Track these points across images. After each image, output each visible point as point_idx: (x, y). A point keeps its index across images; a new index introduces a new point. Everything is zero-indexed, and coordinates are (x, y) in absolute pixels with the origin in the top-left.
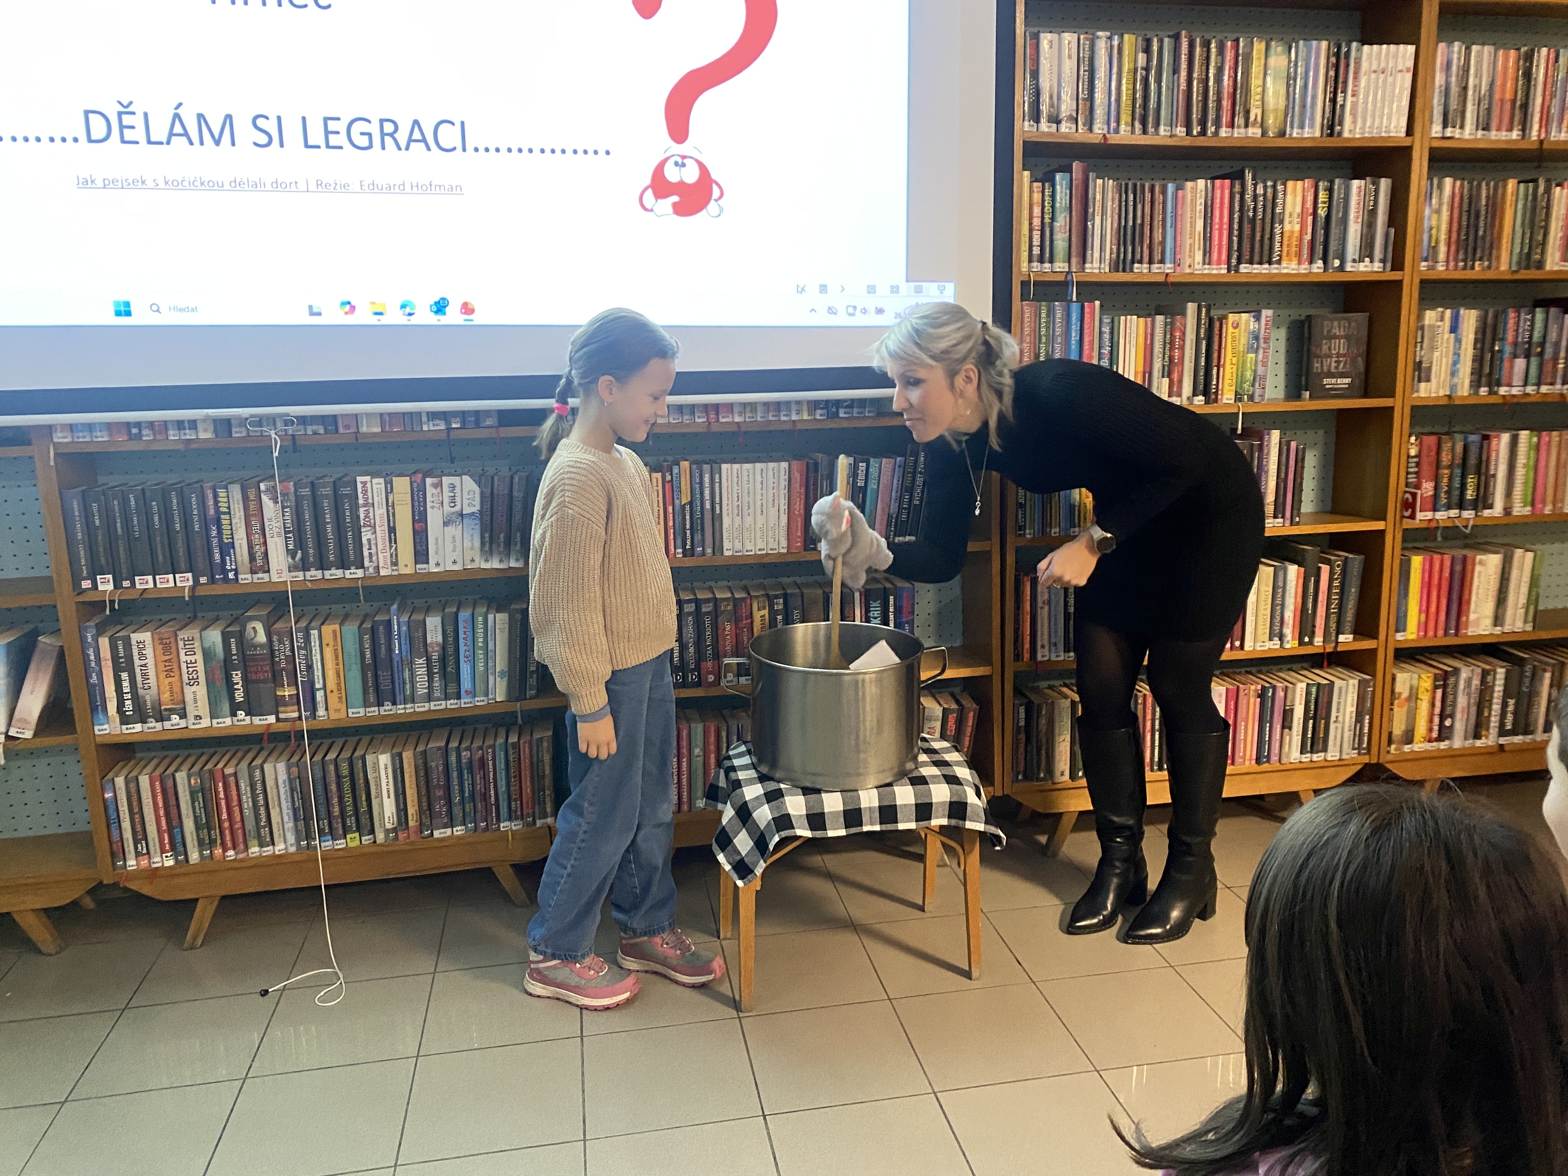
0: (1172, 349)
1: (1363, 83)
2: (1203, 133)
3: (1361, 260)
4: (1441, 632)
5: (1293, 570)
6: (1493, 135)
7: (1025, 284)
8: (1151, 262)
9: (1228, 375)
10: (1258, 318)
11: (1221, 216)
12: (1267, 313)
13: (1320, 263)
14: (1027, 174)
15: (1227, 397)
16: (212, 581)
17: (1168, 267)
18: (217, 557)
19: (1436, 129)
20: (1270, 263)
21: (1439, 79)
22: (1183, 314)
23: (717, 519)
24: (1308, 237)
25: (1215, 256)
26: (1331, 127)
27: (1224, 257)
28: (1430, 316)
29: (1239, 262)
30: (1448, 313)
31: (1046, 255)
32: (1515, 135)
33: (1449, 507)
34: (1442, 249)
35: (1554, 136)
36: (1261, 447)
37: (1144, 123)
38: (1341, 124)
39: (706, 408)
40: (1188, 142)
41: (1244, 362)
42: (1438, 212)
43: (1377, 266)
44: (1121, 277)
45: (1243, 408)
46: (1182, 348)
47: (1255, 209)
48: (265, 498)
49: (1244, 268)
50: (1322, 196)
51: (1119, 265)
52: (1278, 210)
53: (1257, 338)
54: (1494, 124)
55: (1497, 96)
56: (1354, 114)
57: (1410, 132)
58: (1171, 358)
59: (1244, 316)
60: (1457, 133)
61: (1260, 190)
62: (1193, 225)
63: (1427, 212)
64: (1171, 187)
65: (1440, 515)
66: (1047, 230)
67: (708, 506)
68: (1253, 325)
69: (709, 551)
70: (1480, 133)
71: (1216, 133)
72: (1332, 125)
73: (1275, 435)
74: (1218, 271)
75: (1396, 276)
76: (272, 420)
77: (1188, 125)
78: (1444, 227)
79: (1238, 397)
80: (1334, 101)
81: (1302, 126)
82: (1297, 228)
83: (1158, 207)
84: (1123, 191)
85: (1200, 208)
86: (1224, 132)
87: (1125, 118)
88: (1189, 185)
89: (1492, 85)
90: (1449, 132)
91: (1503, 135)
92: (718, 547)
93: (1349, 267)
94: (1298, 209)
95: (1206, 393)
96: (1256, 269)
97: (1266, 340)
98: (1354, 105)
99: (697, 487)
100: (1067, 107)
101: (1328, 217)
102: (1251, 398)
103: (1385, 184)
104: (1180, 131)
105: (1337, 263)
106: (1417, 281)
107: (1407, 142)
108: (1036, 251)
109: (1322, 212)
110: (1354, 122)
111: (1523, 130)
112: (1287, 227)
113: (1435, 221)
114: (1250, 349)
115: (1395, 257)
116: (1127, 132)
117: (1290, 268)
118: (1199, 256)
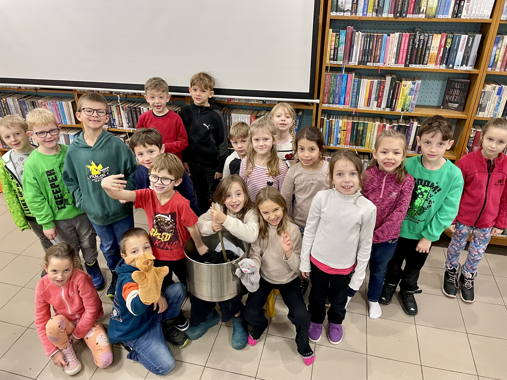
0: (379, 92)
2: (401, 16)
3: (462, 65)
7: (327, 67)
8: (374, 62)
9: (399, 102)
10: (414, 84)
11: (404, 47)
12: (418, 82)
13: (444, 65)
14: (331, 30)
15: (398, 109)
16: (112, 127)
17: (380, 65)
18: (112, 122)
19: (504, 16)
20: (423, 64)
22: (385, 80)
24: (441, 55)
25: (400, 61)
26: (457, 14)
27: (404, 61)
28: (489, 88)
29: (410, 63)
30: (498, 86)
31: (335, 58)
36: (409, 126)
37: (377, 12)
38: (461, 13)
40: (394, 19)
41: (406, 99)
43: (469, 68)
44: (362, 66)
45: (403, 114)
46: (383, 92)
47: (419, 45)
48: (121, 109)
49: (411, 66)
50: (449, 40)
51: (360, 63)
52: (429, 45)
53: (413, 91)
56: (467, 10)
57: (491, 17)
58: (379, 95)
59: (409, 82)
61: (422, 38)
62: (392, 50)
63: (495, 49)
64: (385, 36)
66: (336, 49)
68: (412, 86)
71: (406, 16)
73: (416, 123)
74: (401, 66)
75: (476, 71)
76: (118, 93)
77: (395, 13)
78: (502, 55)
79: (403, 110)
81: (443, 14)
82: (436, 52)
83: (379, 43)
84: (366, 37)
85: (396, 43)
86: (409, 16)
87: (370, 10)
88: (391, 35)
93: (455, 68)
94: (438, 45)
95: (390, 107)
96: (417, 66)
98: (468, 6)
100: (348, 7)
101: (450, 48)
102: (407, 110)
103: (478, 37)
104: (392, 16)
105: (451, 66)
106: (485, 75)
107: (490, 21)
108: (332, 57)
109: (448, 47)
110: (467, 12)
112: (432, 52)
113: (497, 53)
114: (410, 94)
115: (477, 65)
116: (371, 15)
117: (431, 66)
118: (393, 60)
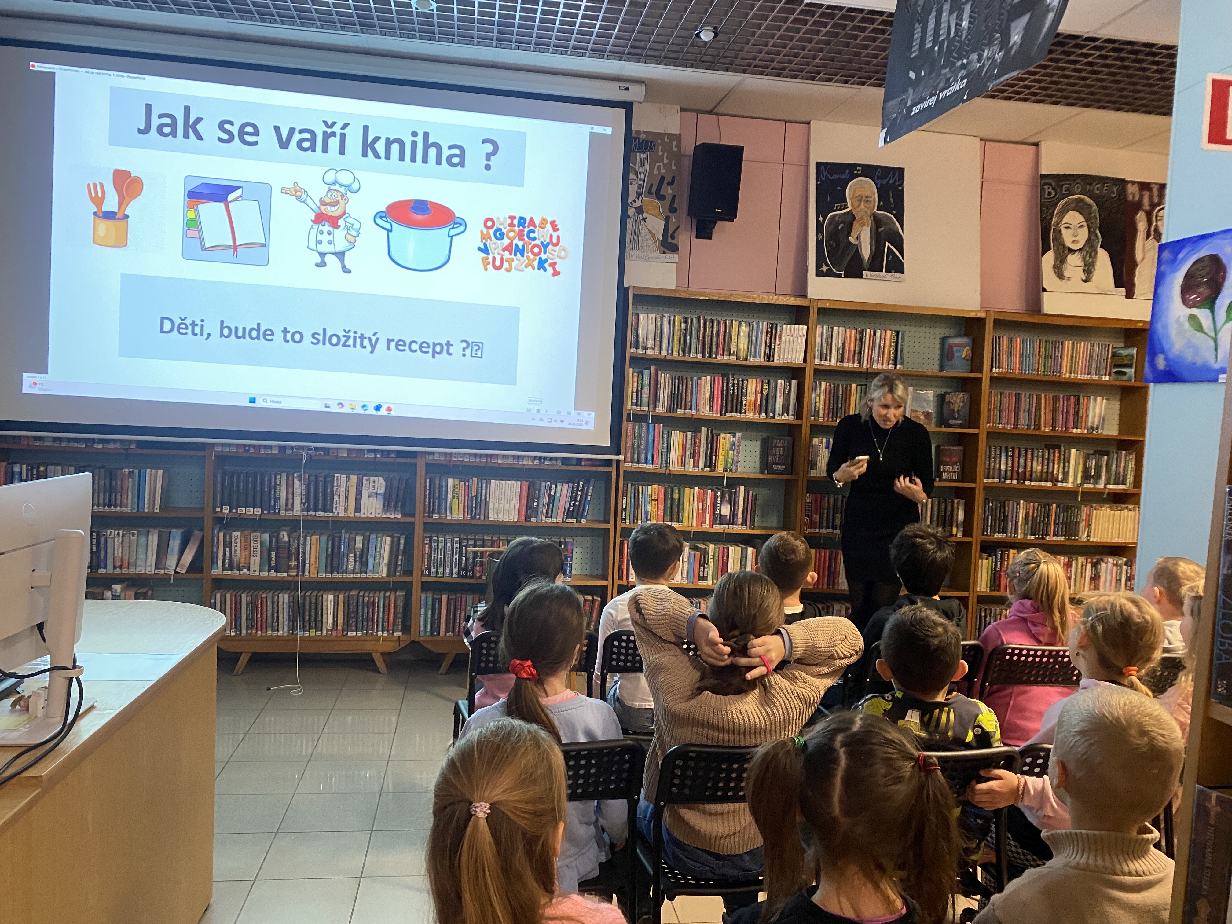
0: (695, 446)
1: (783, 339)
2: (710, 357)
3: (783, 414)
4: (825, 586)
5: (750, 549)
6: (845, 365)
7: (629, 415)
8: (685, 409)
9: (720, 460)
10: (734, 436)
11: (718, 392)
12: (738, 434)
13: (764, 414)
14: (631, 369)
15: (720, 469)
16: (269, 512)
17: (693, 412)
18: (272, 503)
19: (817, 361)
20: (741, 413)
21: (818, 340)
22: (700, 432)
23: (487, 504)
24: (759, 403)
25: (715, 408)
26: (769, 358)
27: (719, 409)
28: (816, 441)
29: (726, 412)
30: (824, 440)
31: (639, 403)
32: (856, 365)
33: (827, 528)
34: (821, 412)
35: (875, 366)
36: (735, 492)
37: (684, 351)
38: (773, 356)
39: (487, 456)
40: (703, 360)
41: (728, 455)
42: (820, 396)
43: (791, 417)
44: (671, 414)
45: (726, 475)
46: (699, 447)
47: (733, 390)
48: (296, 481)
49: (728, 414)
50: (765, 386)
51: (670, 410)
52: (744, 391)
53: (734, 445)
54: (846, 360)
55: (847, 348)
56: (779, 353)
57: (805, 361)
58: (694, 450)
59: (728, 435)
60: (827, 363)
61: (736, 382)
62: (705, 394)
63: (814, 395)
64: (695, 379)
65: (824, 531)
66: (639, 393)
67: (483, 497)
68: (732, 439)
69: (482, 517)
70: (838, 364)
71: (716, 357)
72: (769, 357)
73: (742, 488)
74: (717, 415)
75: (799, 422)
76: (303, 448)
77: (703, 353)
78: (822, 402)
79: (725, 470)
80: (770, 346)
81: (755, 357)
82: (753, 399)
83: (689, 386)
84: (673, 378)
85: (708, 388)
86: (719, 357)
87: (676, 348)
88: (703, 378)
89: (844, 344)
90: (823, 362)
91: (851, 365)
92: (486, 516)
93: (776, 417)
94: (754, 391)
95: (710, 466)
96: (734, 415)
97: (739, 446)
98: (779, 350)
99: (479, 489)
100: (650, 343)
101: (768, 395)
102: (731, 471)
103: (794, 383)
104: (700, 356)
105: (771, 415)
106: (809, 425)
107: (804, 366)
108: (634, 401)
109: (765, 393)
110: (779, 356)
111: (859, 363)
112: (748, 398)
113: (817, 400)
114: (731, 449)
115: (799, 414)
116: (676, 355)
117: (750, 416)
118: (707, 408)
